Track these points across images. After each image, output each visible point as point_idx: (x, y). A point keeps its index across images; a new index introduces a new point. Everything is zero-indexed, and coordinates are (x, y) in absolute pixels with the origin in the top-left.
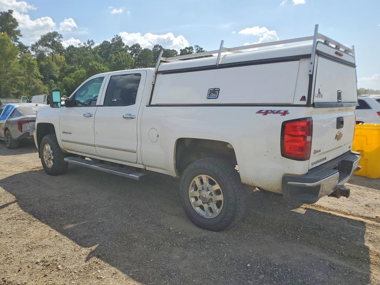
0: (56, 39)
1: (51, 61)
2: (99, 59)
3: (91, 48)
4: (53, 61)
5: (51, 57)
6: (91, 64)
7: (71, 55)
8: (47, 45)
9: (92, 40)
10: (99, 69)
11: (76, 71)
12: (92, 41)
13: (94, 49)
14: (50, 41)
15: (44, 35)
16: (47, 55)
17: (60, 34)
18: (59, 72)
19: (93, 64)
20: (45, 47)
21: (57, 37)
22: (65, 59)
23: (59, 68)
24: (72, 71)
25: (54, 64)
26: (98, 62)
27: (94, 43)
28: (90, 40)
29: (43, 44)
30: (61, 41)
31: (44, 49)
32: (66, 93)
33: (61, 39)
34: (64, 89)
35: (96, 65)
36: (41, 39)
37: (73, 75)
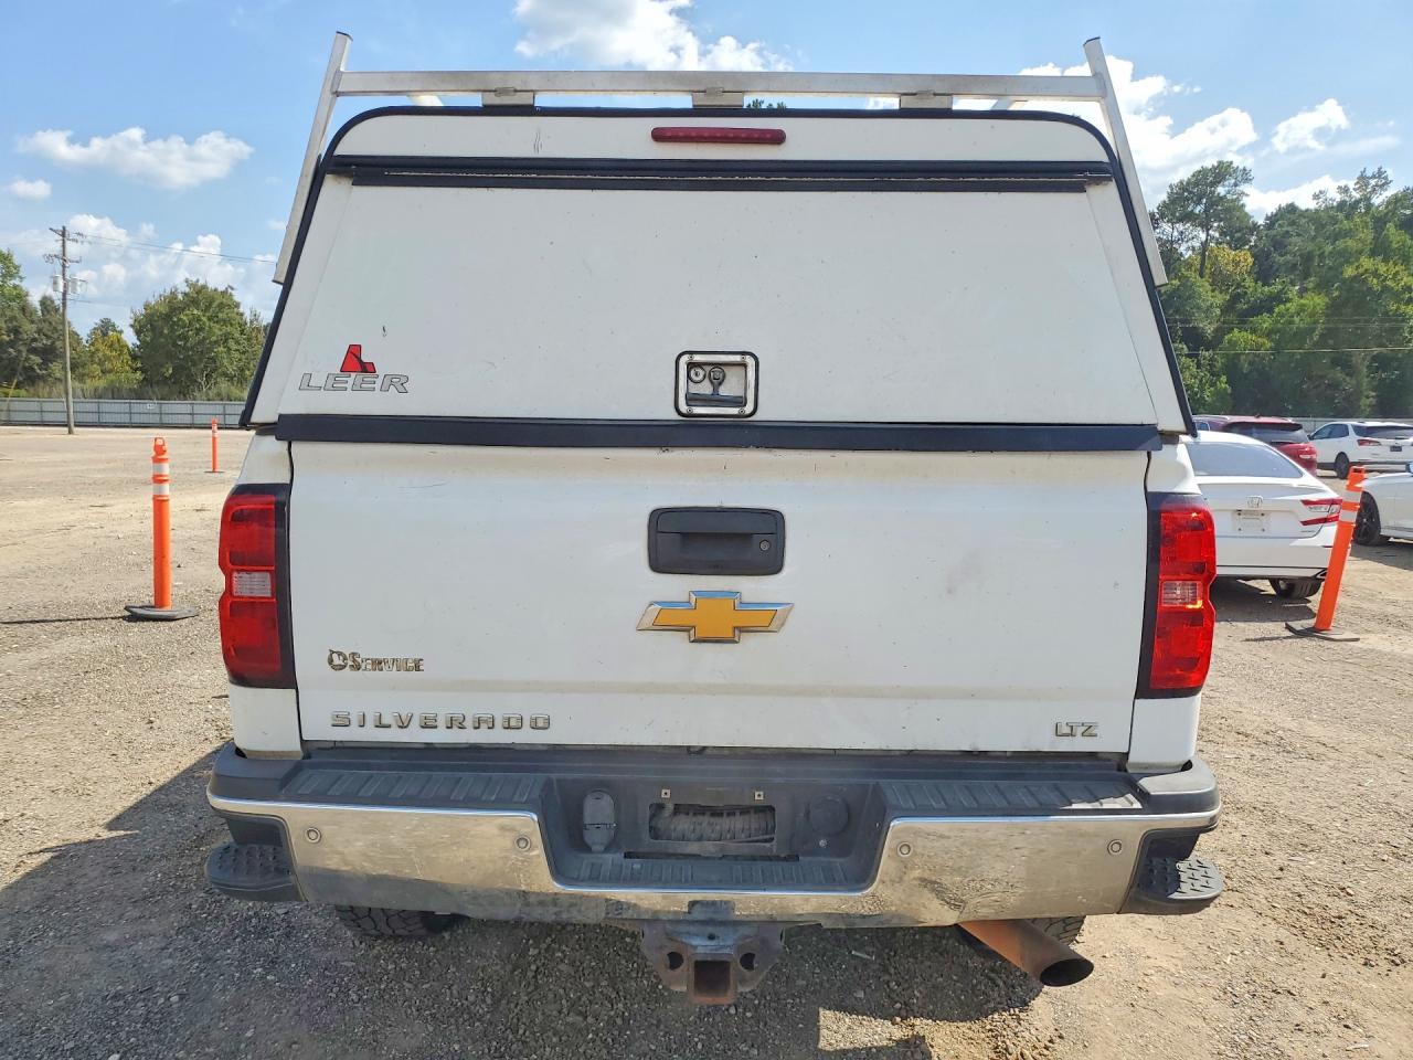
0: (1221, 190)
1: (1193, 276)
2: (1395, 246)
3: (1369, 206)
4: (1201, 276)
5: (1197, 264)
6: (1349, 272)
7: (1279, 245)
8: (1187, 217)
9: (1380, 169)
10: (1386, 289)
11: (1282, 306)
12: (1380, 174)
13: (1386, 208)
14: (1198, 202)
15: (1181, 183)
16: (1188, 255)
17: (1241, 167)
18: (1218, 312)
19: (1361, 270)
20: (1180, 226)
21: (1226, 183)
22: (1250, 260)
23: (1220, 299)
24: (1267, 305)
25: (1203, 287)
26: (1386, 261)
27: (1386, 183)
28: (1369, 174)
29: (1173, 215)
30: (1243, 193)
31: (1176, 234)
32: (1229, 391)
33: (1244, 188)
34: (1224, 379)
35: (1376, 274)
36: (1167, 200)
37: (1265, 322)
